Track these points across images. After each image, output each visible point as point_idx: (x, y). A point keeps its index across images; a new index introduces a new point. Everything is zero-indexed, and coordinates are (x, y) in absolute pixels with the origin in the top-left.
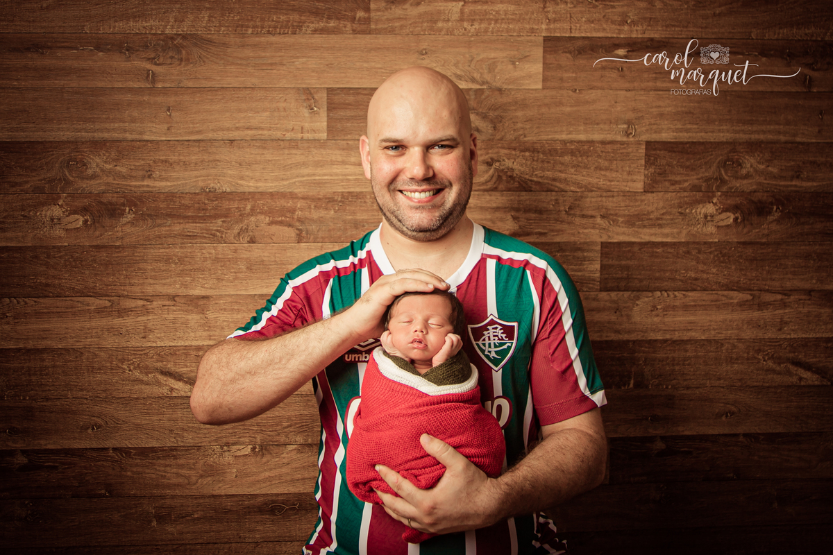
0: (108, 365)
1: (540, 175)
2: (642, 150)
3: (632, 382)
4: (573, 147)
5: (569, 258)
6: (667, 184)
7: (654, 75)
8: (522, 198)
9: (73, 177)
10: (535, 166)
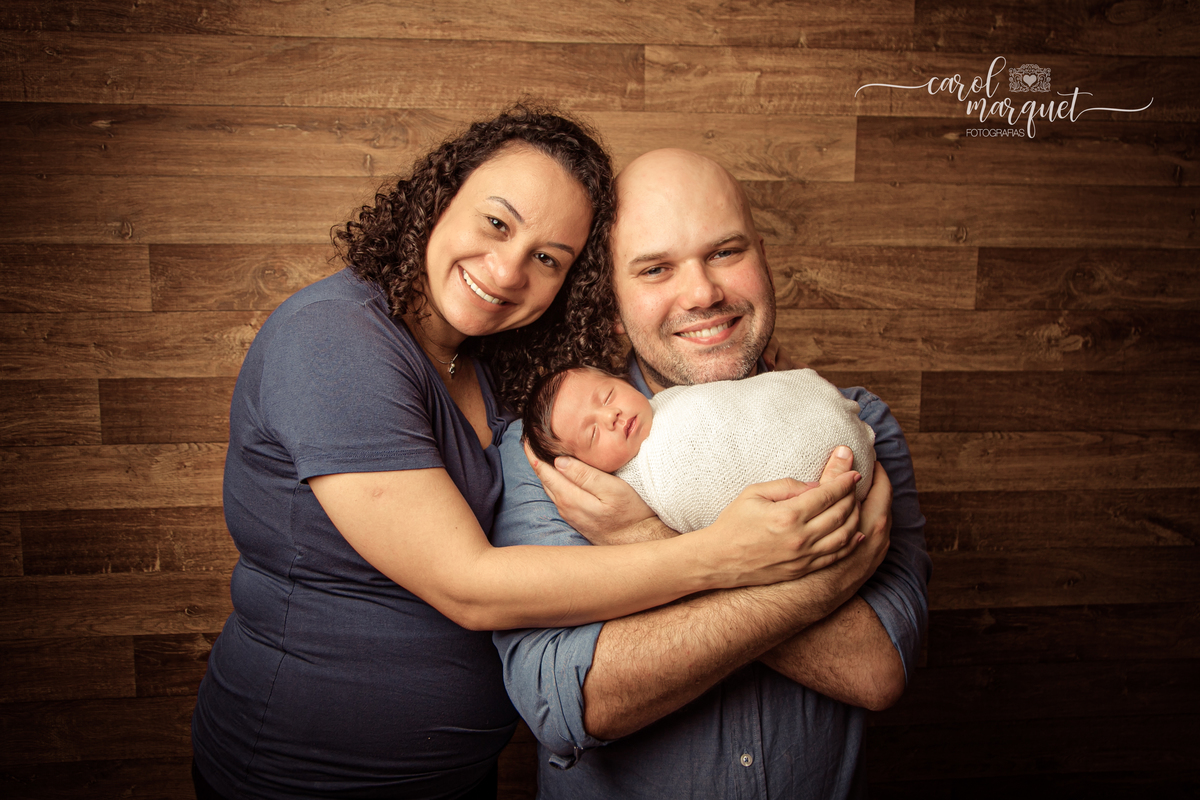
1: (849, 289)
2: (974, 258)
3: (956, 543)
4: (890, 254)
6: (1003, 300)
7: (991, 166)
8: (827, 317)
9: (269, 289)
10: (844, 278)
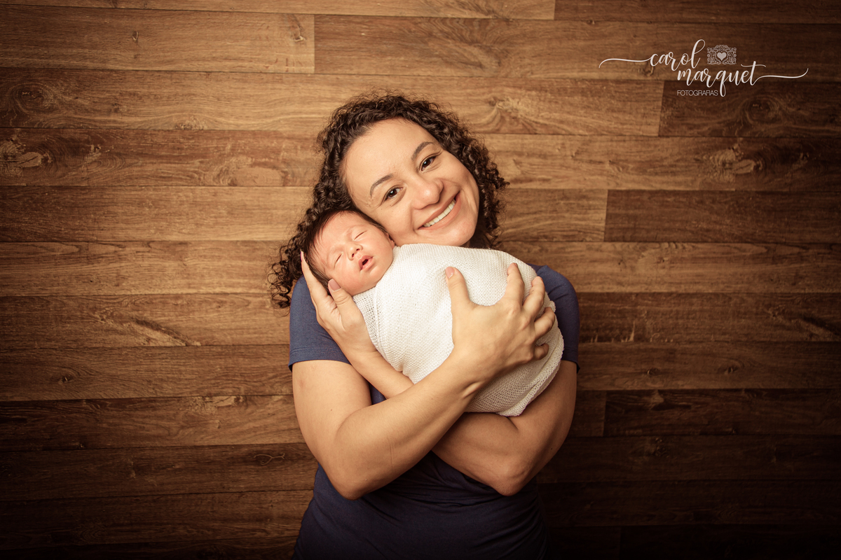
0: (78, 314)
1: (546, 117)
2: (660, 91)
3: (632, 335)
4: (584, 86)
5: (573, 206)
6: (684, 128)
7: (681, 5)
8: (526, 141)
9: (27, 109)
10: (541, 107)
